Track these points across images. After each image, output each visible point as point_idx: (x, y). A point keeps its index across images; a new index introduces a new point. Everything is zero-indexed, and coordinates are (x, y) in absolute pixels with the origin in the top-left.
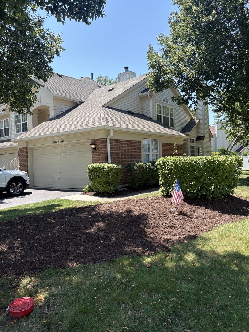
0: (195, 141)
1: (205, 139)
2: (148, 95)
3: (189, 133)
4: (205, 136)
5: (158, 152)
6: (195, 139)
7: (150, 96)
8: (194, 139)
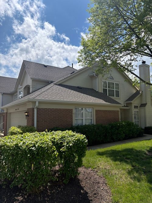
0: (138, 107)
1: (147, 106)
2: (95, 75)
3: (132, 102)
4: (147, 104)
5: (92, 117)
6: (139, 106)
7: (96, 75)
8: (137, 106)
